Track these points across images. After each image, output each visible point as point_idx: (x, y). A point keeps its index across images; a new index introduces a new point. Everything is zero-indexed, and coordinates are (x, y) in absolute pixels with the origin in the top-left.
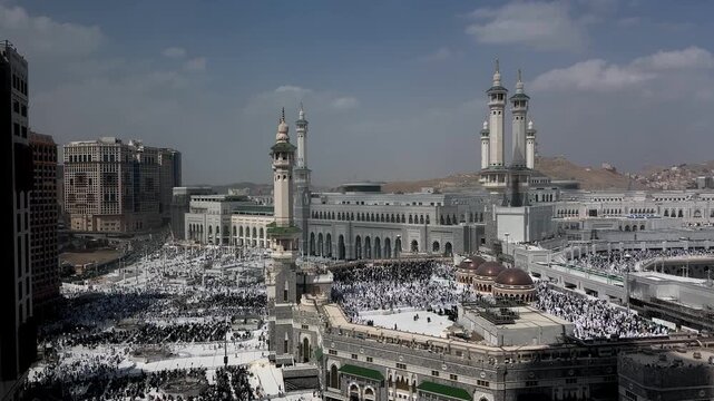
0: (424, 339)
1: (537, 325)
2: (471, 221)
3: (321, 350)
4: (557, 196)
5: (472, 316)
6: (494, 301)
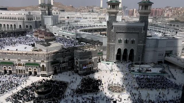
2: (37, 19)
4: (59, 13)
5: (39, 45)
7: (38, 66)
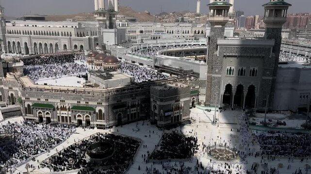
0: (73, 89)
1: (121, 78)
2: (92, 35)
3: (21, 98)
4: (128, 24)
5: (94, 77)
6: (103, 70)
7: (92, 112)
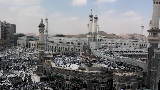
0: (73, 70)
1: (97, 67)
2: (85, 44)
3: (49, 72)
4: (103, 40)
6: (88, 62)
7: (81, 83)
